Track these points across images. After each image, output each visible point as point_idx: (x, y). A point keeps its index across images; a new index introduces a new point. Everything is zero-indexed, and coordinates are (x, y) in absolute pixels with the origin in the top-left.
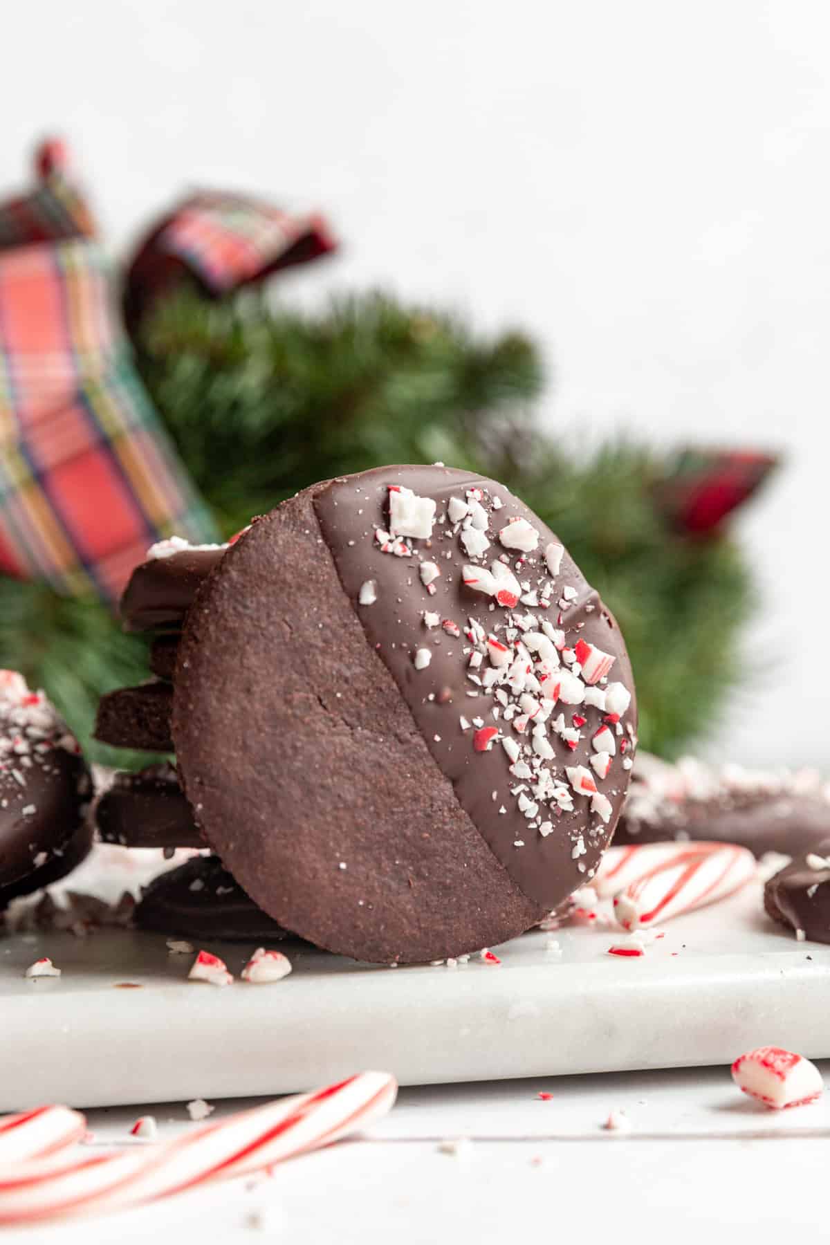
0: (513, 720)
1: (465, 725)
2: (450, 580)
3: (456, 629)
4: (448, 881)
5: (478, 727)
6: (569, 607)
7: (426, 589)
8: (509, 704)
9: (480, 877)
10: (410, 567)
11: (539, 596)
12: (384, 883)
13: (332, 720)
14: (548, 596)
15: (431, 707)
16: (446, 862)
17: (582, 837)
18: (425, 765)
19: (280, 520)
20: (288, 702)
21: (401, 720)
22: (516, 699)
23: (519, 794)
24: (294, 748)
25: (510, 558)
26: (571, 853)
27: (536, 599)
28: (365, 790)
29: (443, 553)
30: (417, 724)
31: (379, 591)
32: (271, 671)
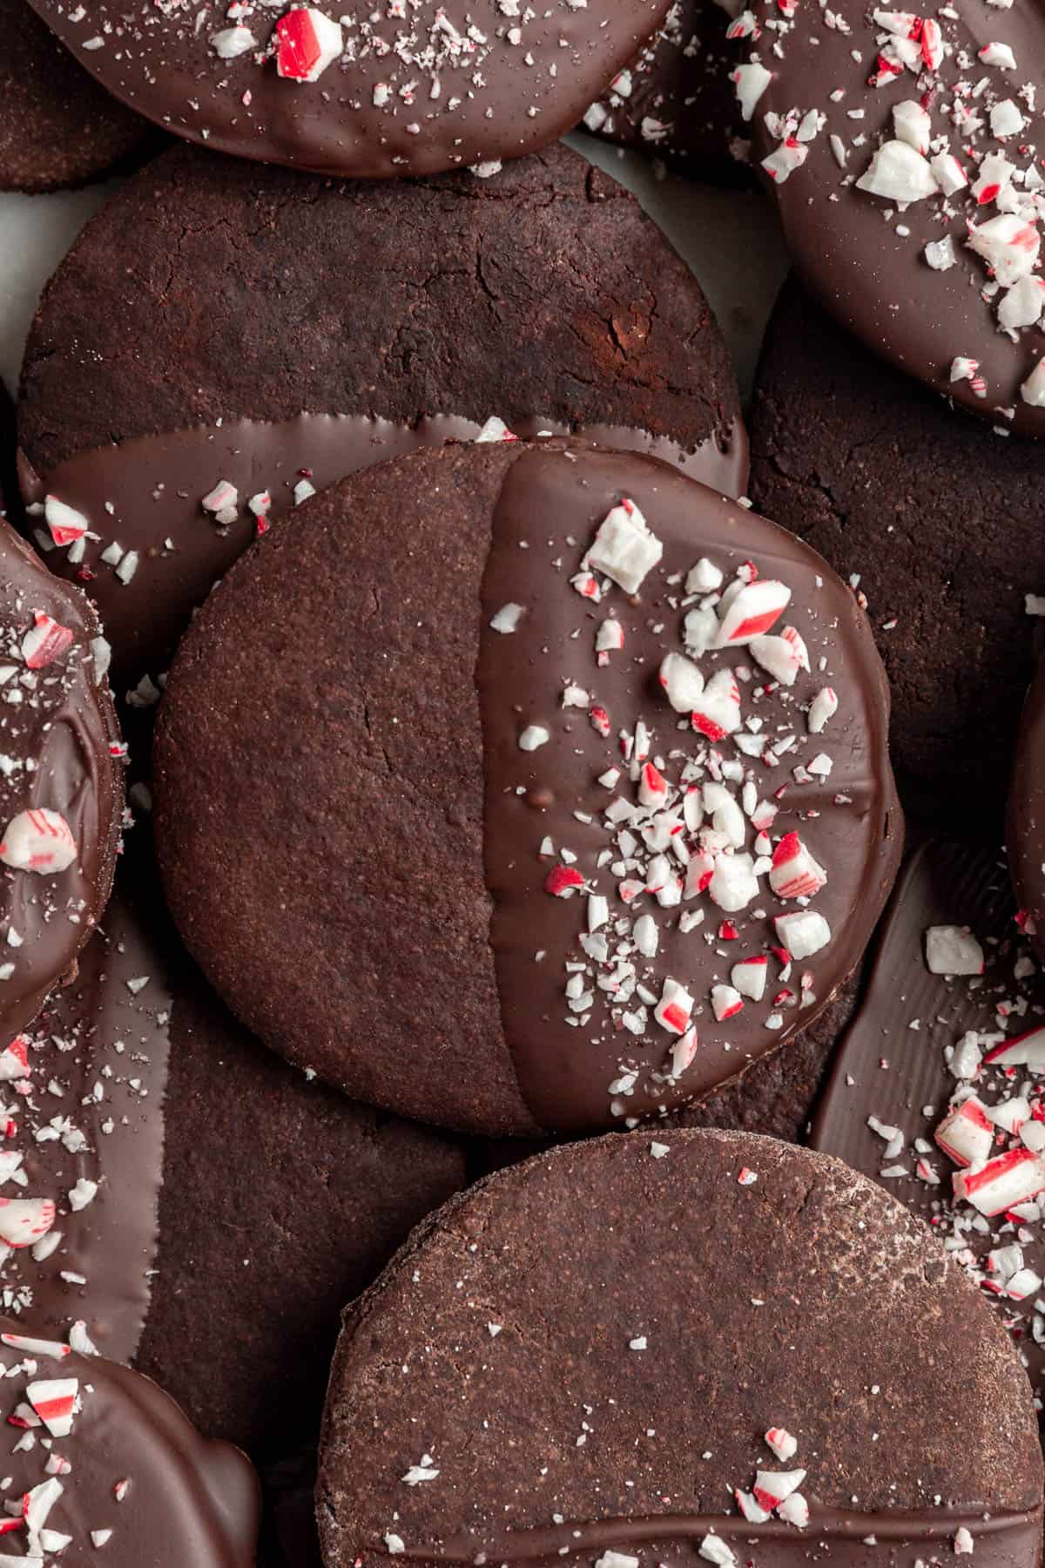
0: (623, 879)
1: (547, 847)
2: (641, 660)
3: (606, 726)
4: (417, 1019)
5: (564, 861)
6: (806, 783)
7: (596, 655)
8: (633, 857)
9: (466, 1039)
10: (589, 616)
11: (768, 746)
12: (329, 974)
13: (368, 744)
14: (779, 753)
15: (515, 804)
16: (429, 996)
17: (636, 1074)
18: (465, 866)
19: (453, 465)
20: (320, 693)
21: (465, 795)
22: (647, 857)
23: (574, 974)
24: (297, 751)
25: (753, 676)
26: (610, 1083)
27: (761, 747)
28: (364, 852)
29: (651, 622)
30: (484, 811)
31: (522, 623)
32: (321, 644)
